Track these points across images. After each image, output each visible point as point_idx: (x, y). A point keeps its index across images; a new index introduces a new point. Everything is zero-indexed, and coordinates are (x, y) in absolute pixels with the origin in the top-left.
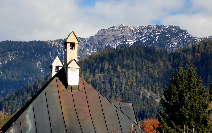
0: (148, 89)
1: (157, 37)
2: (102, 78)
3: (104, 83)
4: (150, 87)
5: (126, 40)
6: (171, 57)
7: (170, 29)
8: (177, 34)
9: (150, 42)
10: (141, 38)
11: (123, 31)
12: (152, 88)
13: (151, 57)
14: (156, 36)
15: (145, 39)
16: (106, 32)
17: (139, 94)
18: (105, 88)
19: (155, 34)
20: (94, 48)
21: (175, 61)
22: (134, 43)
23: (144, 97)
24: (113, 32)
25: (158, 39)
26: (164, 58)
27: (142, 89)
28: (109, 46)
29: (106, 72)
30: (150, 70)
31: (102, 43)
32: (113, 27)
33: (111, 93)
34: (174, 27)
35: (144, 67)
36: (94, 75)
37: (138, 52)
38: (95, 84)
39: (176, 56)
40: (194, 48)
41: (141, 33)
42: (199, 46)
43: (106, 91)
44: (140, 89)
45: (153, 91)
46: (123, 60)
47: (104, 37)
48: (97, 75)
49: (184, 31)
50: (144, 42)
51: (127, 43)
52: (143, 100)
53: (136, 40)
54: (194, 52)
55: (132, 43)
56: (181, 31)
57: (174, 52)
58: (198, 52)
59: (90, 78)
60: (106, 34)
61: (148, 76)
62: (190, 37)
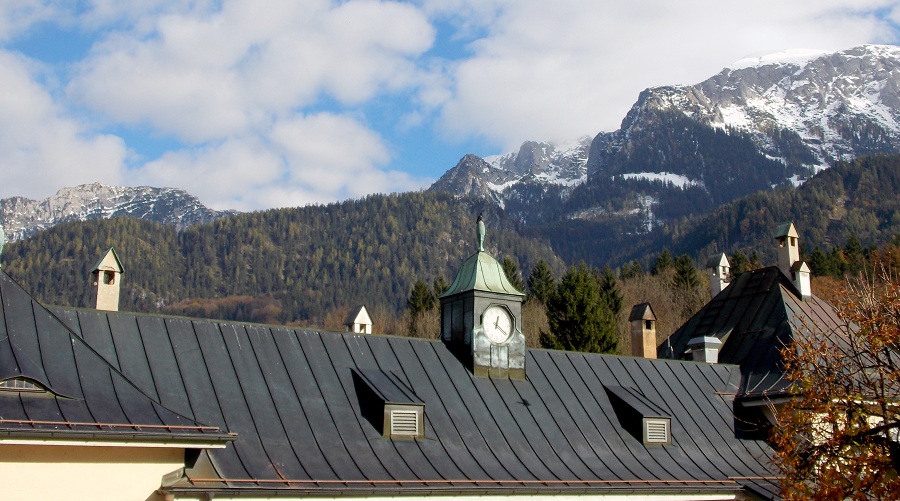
0: (144, 286)
1: (152, 206)
2: (70, 265)
3: (72, 273)
4: (147, 283)
5: (103, 208)
6: (181, 238)
7: (172, 196)
8: (182, 203)
9: (139, 213)
10: (126, 205)
11: (98, 192)
12: (150, 284)
13: (149, 236)
14: (151, 203)
15: (133, 207)
16: (72, 192)
17: (129, 293)
18: (75, 282)
19: (148, 200)
20: (50, 217)
21: (187, 244)
22: (115, 213)
23: (137, 299)
24: (83, 193)
25: (154, 208)
26: (169, 239)
27: (135, 285)
28: (75, 215)
29: (78, 256)
30: (148, 256)
31: (64, 209)
32: (84, 186)
33: (84, 290)
34: (179, 192)
35: (139, 251)
36: (58, 260)
37: (130, 228)
38: (58, 275)
39: (187, 237)
40: (217, 226)
41: (127, 198)
42: (224, 224)
43: (76, 287)
44: (132, 285)
45: (152, 290)
46: (106, 238)
47: (68, 201)
48: (63, 260)
49: (193, 199)
50: (131, 211)
51: (103, 212)
52: (135, 302)
53: (119, 207)
54: (216, 232)
55: (112, 212)
56: (189, 199)
57: (185, 230)
58: (223, 232)
59: (51, 264)
60: (71, 196)
61: (144, 265)
62: (202, 209)
